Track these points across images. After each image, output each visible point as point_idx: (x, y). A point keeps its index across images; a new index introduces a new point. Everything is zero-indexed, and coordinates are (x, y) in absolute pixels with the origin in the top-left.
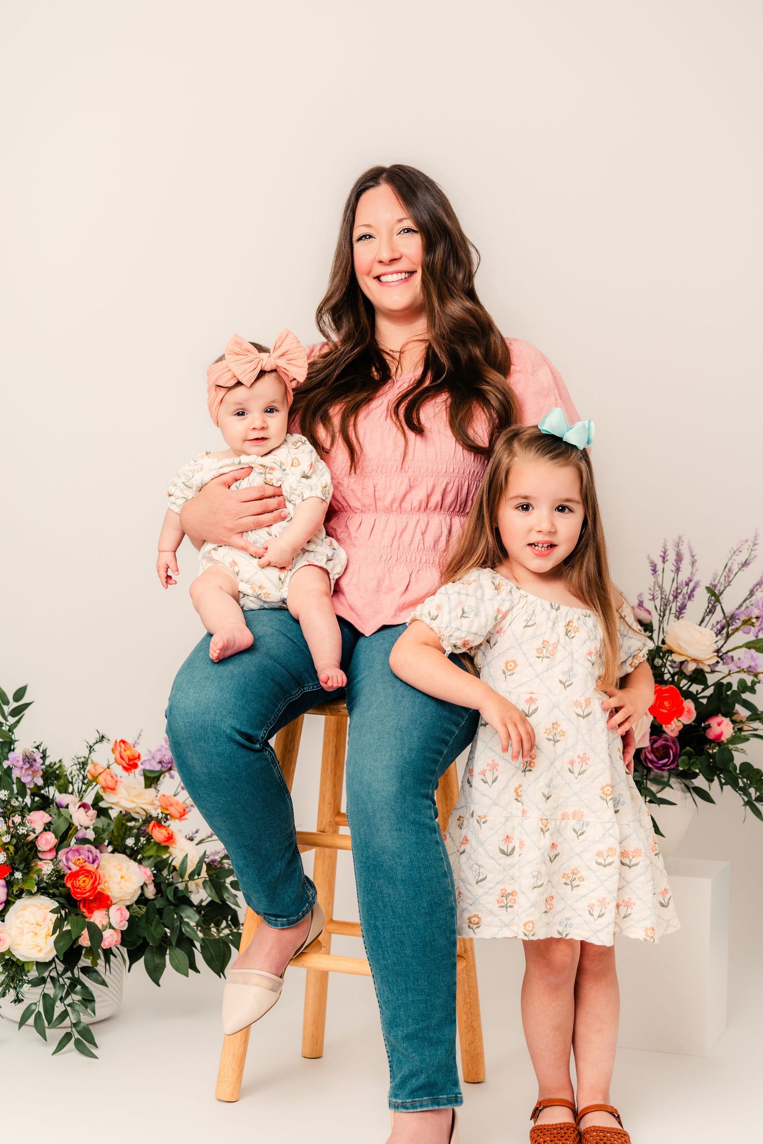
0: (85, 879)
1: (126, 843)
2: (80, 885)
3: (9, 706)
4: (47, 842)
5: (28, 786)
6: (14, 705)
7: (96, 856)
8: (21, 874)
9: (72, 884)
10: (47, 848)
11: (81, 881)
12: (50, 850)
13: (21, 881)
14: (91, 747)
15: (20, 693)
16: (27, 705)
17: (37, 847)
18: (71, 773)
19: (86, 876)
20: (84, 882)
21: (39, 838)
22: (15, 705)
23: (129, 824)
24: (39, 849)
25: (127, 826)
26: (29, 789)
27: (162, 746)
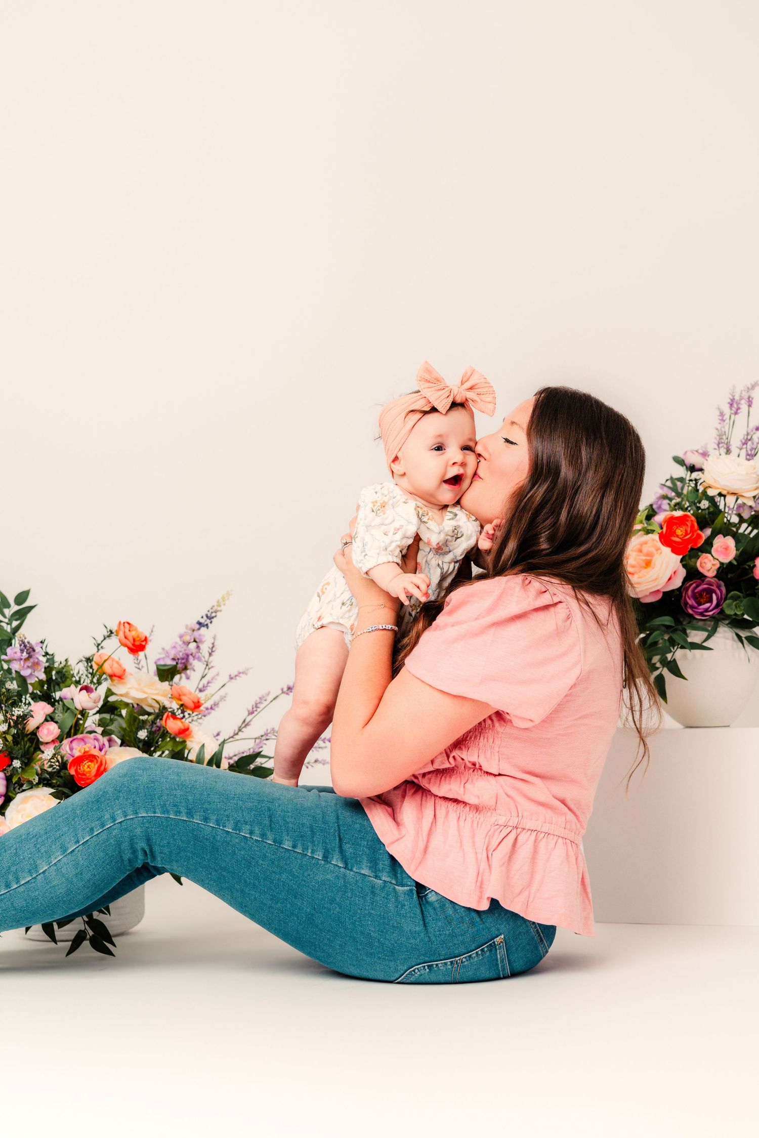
0: (90, 763)
1: (138, 736)
2: (84, 771)
3: (10, 609)
4: (49, 732)
5: (29, 681)
6: (15, 608)
7: (104, 744)
8: (19, 762)
9: (76, 771)
10: (50, 739)
11: (86, 766)
12: (53, 741)
13: (20, 770)
14: (99, 645)
15: (22, 597)
16: (31, 608)
17: (38, 739)
18: (79, 672)
19: (91, 761)
20: (88, 767)
21: (40, 729)
22: (17, 608)
23: (141, 717)
24: (41, 740)
25: (139, 719)
26: (31, 684)
27: (176, 643)
